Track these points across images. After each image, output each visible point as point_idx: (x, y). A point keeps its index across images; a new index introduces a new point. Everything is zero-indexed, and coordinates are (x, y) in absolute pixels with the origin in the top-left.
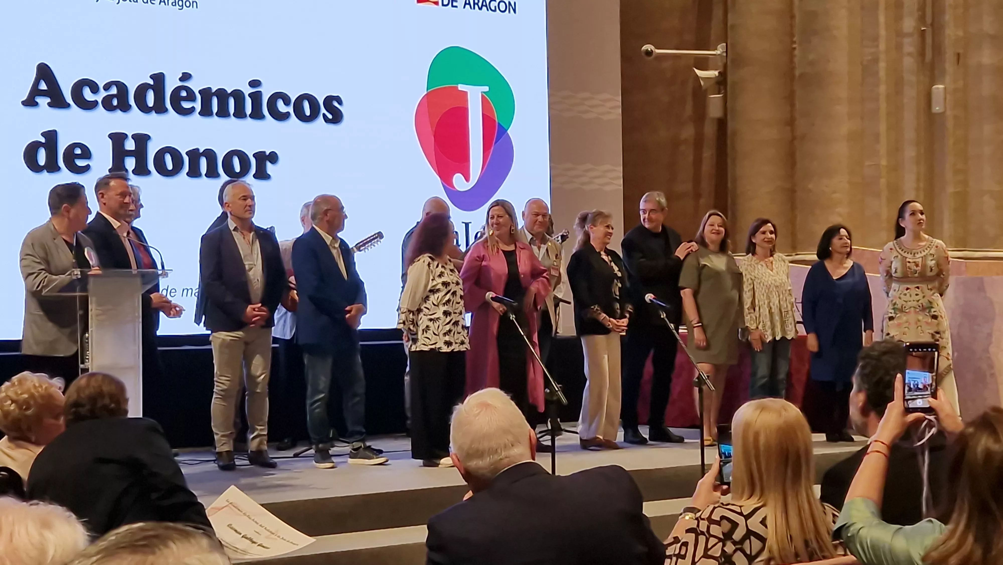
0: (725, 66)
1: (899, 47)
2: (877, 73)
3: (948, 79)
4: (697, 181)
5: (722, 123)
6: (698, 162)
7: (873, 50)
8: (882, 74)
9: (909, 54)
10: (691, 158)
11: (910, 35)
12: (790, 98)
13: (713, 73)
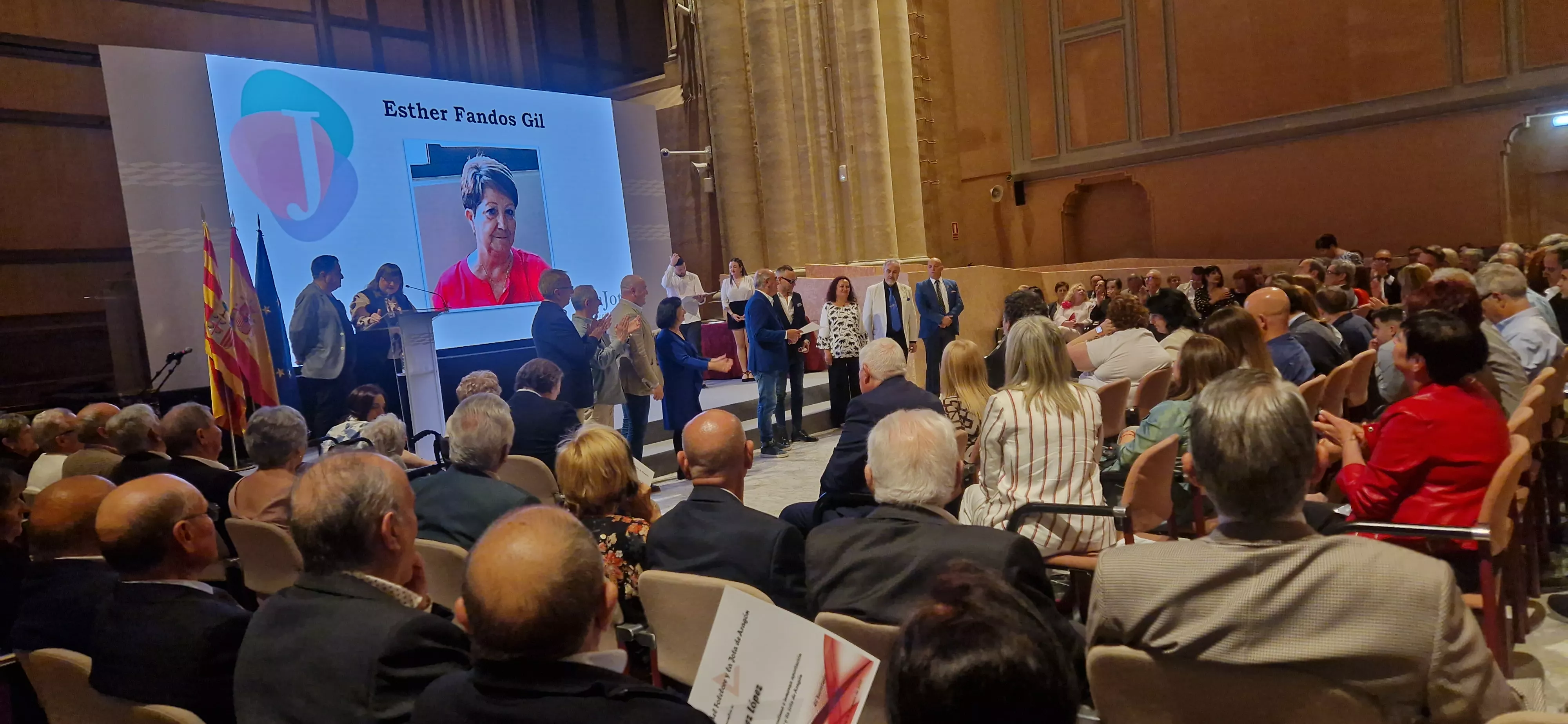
0: (712, 160)
1: (818, 143)
2: (808, 159)
3: (848, 161)
4: (699, 230)
5: (712, 196)
6: (698, 220)
7: (804, 146)
8: (811, 160)
9: (826, 148)
10: (694, 217)
11: (824, 136)
12: (755, 176)
13: (704, 165)
